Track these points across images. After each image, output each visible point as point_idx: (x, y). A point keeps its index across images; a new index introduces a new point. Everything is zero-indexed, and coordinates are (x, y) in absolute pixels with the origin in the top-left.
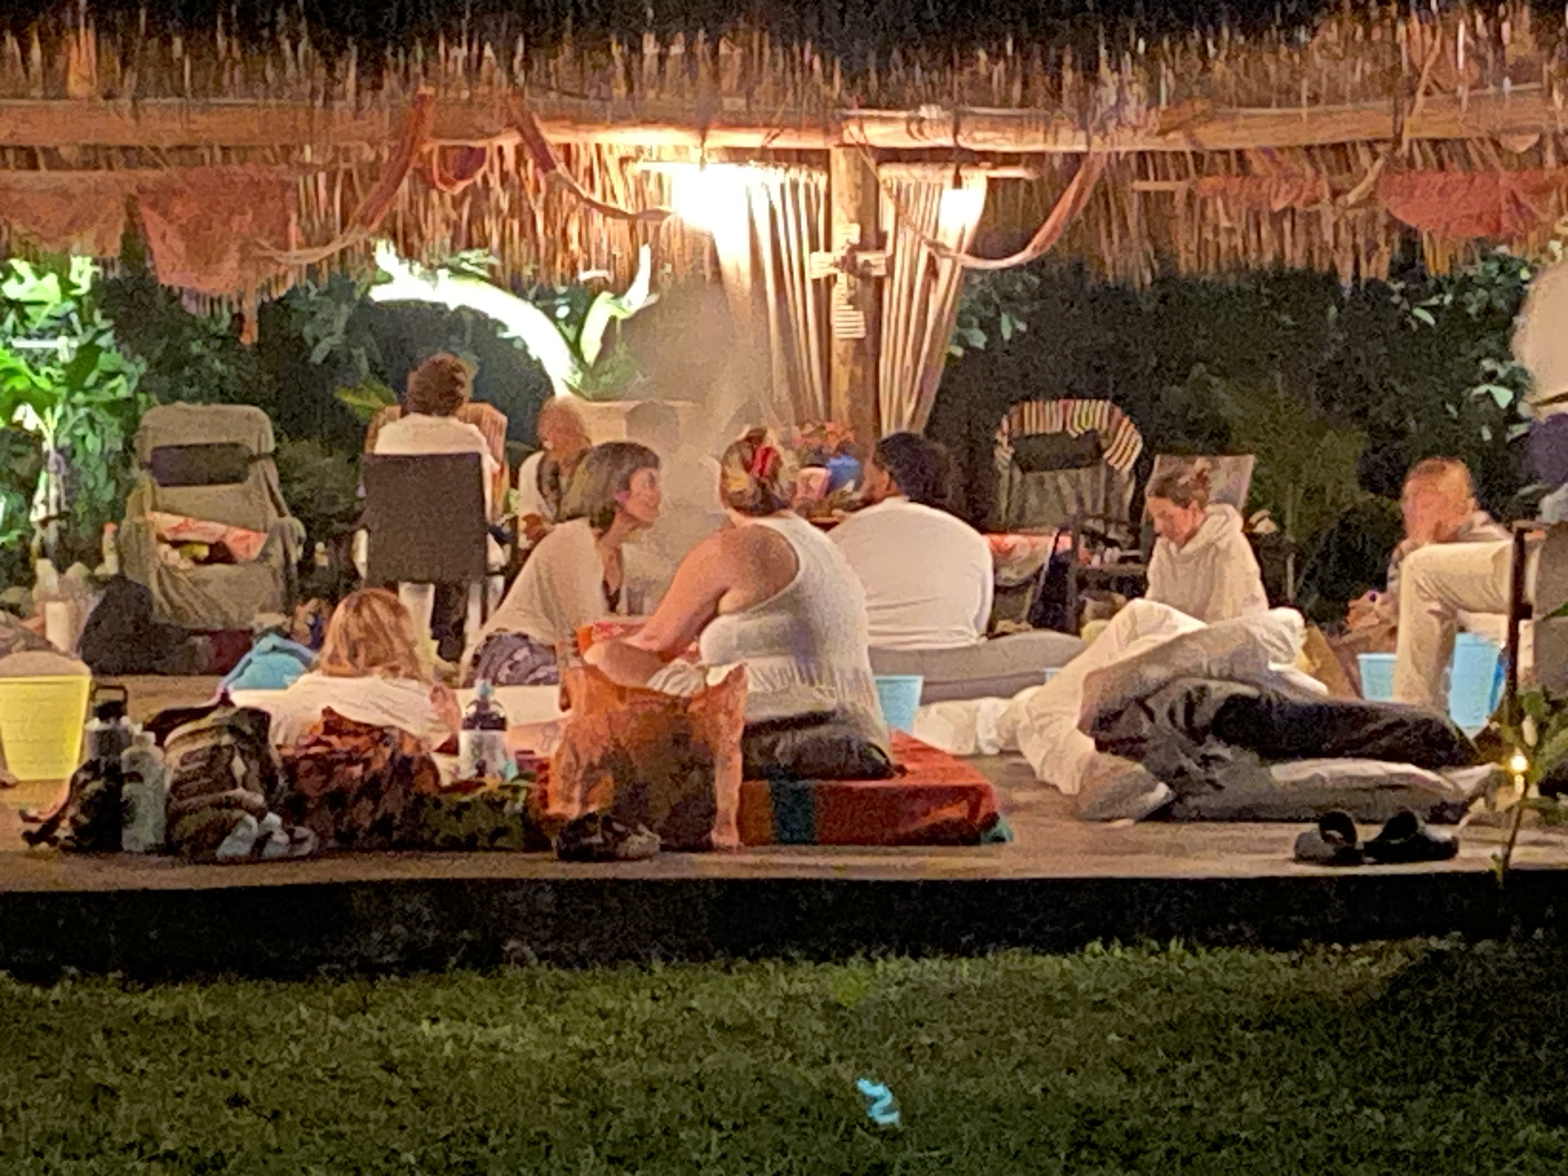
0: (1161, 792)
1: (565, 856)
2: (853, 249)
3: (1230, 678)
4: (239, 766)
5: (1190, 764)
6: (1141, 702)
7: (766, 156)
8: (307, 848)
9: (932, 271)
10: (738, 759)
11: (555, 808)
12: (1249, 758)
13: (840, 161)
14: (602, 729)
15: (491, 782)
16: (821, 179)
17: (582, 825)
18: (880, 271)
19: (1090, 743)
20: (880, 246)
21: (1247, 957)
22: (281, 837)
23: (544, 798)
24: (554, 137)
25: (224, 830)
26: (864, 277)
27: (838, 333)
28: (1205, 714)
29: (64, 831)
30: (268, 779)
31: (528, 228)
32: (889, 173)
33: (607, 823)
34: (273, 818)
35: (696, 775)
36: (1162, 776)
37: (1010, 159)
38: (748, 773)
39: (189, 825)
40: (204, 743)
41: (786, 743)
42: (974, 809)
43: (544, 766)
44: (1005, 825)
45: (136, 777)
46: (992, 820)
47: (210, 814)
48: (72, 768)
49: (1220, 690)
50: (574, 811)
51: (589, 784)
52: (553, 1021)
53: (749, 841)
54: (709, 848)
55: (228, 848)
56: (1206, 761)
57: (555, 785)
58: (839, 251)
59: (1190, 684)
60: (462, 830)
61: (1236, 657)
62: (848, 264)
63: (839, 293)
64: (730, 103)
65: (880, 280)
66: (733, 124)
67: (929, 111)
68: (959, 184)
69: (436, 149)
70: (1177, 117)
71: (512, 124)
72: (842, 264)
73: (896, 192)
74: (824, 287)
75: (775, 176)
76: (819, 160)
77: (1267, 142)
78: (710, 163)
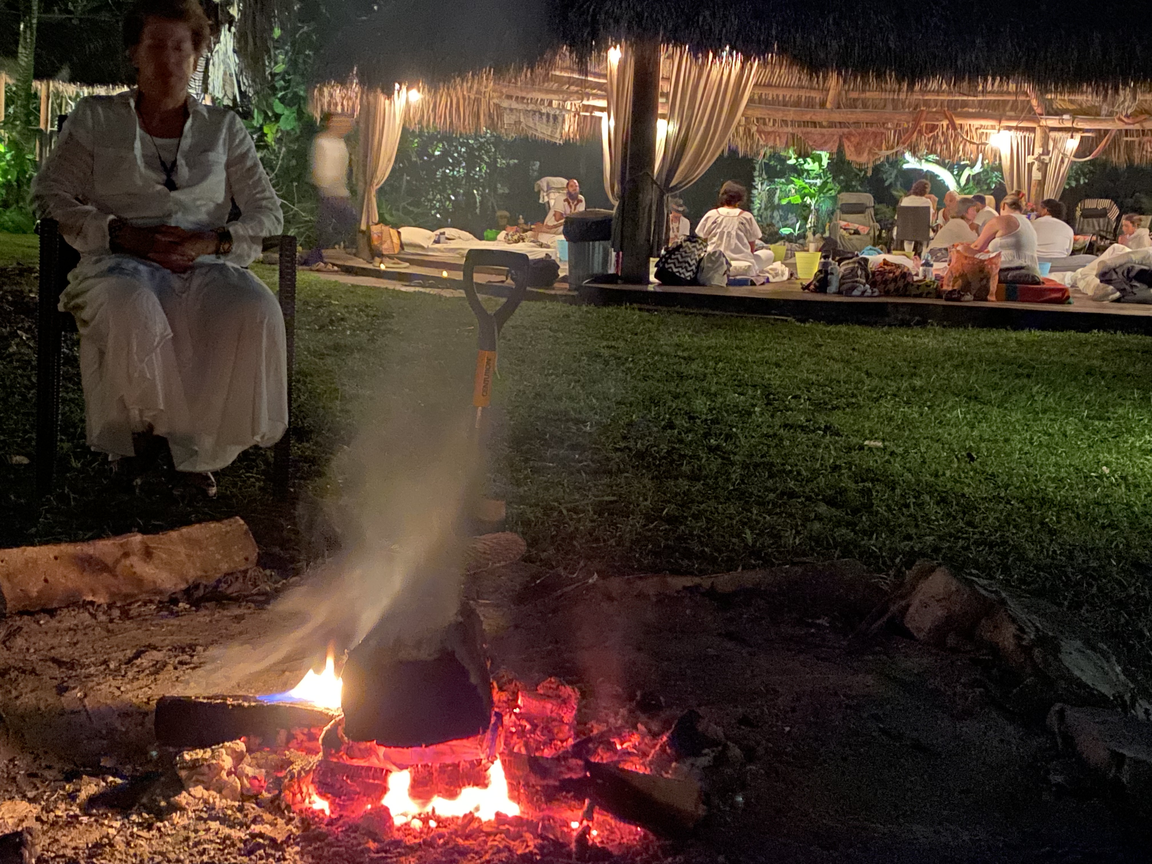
0: (1118, 294)
1: (946, 300)
2: (1040, 155)
3: (1142, 264)
4: (859, 272)
5: (1128, 288)
6: (1114, 270)
7: (1017, 128)
8: (876, 294)
9: (1062, 161)
10: (997, 277)
11: (945, 288)
12: (1145, 287)
13: (1038, 131)
14: (960, 268)
15: (927, 280)
16: (1032, 135)
17: (951, 292)
18: (1047, 161)
19: (1098, 281)
20: (1048, 153)
21: (1140, 337)
22: (869, 291)
23: (942, 286)
24: (958, 122)
25: (853, 288)
26: (1043, 163)
27: (1034, 178)
28: (1133, 274)
29: (812, 287)
30: (867, 277)
31: (948, 148)
32: (1052, 134)
33: (959, 292)
34: (868, 286)
35: (985, 282)
36: (1119, 290)
37: (1087, 131)
38: (1000, 282)
39: (845, 287)
40: (851, 266)
41: (1011, 274)
42: (1063, 295)
43: (942, 278)
44: (1071, 300)
45: (832, 274)
46: (1068, 297)
47: (850, 285)
48: (816, 270)
49: (1138, 267)
50: (950, 289)
51: (955, 282)
52: (940, 339)
53: (998, 299)
54: (986, 300)
55: (856, 292)
56: (1132, 286)
57: (945, 282)
58: (1036, 155)
59: (1129, 265)
60: (918, 292)
61: (1144, 258)
62: (1038, 159)
63: (1035, 167)
64: (1008, 113)
65: (1047, 164)
66: (1010, 119)
67: (1065, 117)
68: (1072, 137)
69: (923, 124)
70: (1138, 119)
71: (947, 118)
72: (1036, 159)
73: (1054, 140)
74: (1031, 165)
75: (1020, 134)
76: (1033, 130)
78: (1001, 130)
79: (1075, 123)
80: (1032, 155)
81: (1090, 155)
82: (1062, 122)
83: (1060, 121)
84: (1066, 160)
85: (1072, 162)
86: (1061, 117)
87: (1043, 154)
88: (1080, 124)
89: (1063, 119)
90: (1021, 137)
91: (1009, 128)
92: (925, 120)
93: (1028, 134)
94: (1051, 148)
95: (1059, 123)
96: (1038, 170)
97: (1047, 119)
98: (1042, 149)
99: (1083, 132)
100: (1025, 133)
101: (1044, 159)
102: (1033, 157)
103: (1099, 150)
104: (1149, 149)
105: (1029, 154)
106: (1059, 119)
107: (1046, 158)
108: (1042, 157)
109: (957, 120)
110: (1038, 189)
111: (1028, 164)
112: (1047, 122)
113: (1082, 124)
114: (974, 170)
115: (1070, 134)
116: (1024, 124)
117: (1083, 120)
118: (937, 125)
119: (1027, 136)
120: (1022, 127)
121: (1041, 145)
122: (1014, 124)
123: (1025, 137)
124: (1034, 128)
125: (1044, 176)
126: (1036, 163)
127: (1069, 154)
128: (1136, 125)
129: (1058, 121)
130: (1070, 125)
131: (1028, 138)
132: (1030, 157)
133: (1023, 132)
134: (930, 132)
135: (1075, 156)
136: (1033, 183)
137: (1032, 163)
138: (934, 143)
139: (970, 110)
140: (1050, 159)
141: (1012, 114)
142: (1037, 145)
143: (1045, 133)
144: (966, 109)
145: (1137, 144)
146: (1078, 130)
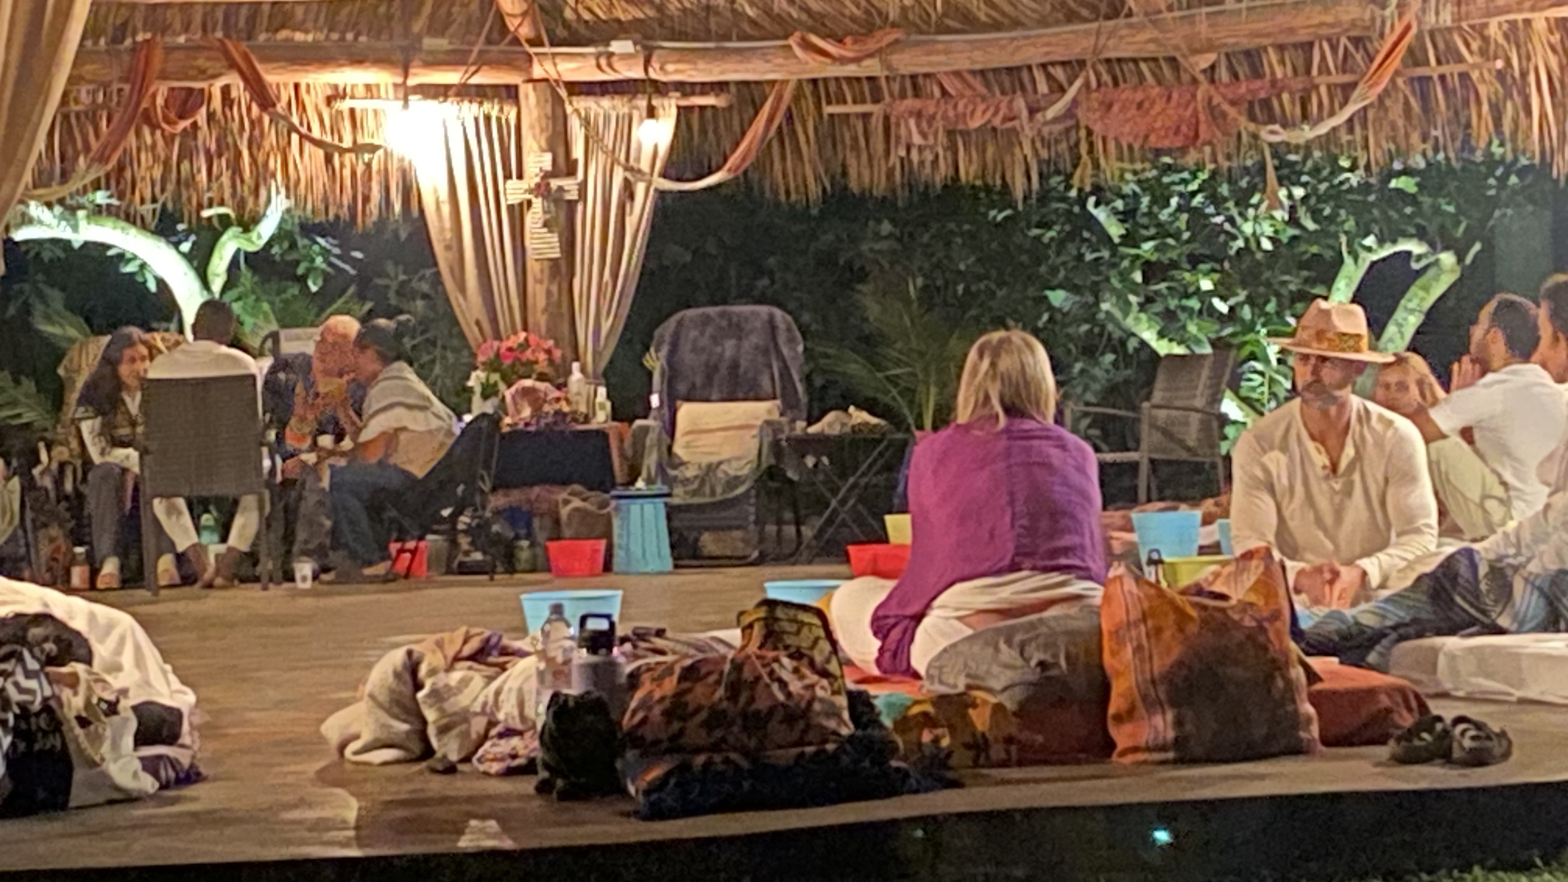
2: (547, 176)
7: (465, 92)
9: (627, 194)
13: (529, 95)
16: (511, 112)
18: (573, 196)
20: (571, 172)
24: (273, 77)
26: (558, 201)
32: (583, 103)
37: (706, 88)
58: (532, 177)
62: (542, 189)
63: (534, 218)
64: (428, 42)
65: (572, 204)
66: (434, 62)
67: (616, 46)
68: (651, 113)
69: (161, 91)
70: (872, 45)
71: (233, 65)
72: (536, 190)
73: (586, 122)
74: (518, 212)
75: (470, 110)
76: (511, 93)
77: (963, 64)
78: (413, 98)
79: (655, 64)
80: (520, 176)
81: (719, 168)
82: (610, 65)
83: (603, 61)
84: (640, 189)
85: (662, 194)
86: (601, 49)
87: (554, 173)
88: (670, 67)
89: (610, 55)
90: (476, 120)
91: (440, 92)
92: (164, 76)
93: (497, 108)
94: (578, 152)
95: (599, 66)
96: (546, 225)
97: (554, 55)
98: (548, 157)
99: (685, 95)
100: (487, 106)
101: (560, 189)
102: (524, 184)
103: (749, 149)
104: (917, 139)
105: (508, 176)
106: (598, 56)
107: (570, 185)
108: (554, 183)
109: (267, 72)
110: (554, 288)
111: (510, 208)
112: (555, 65)
113: (681, 66)
114: (254, 235)
115: (642, 103)
116: (484, 78)
117: (683, 55)
118: (202, 91)
119: (494, 114)
120: (479, 86)
121: (544, 144)
122: (451, 77)
123: (488, 118)
124: (516, 87)
125: (569, 245)
126: (537, 203)
127: (645, 166)
128: (867, 62)
129: (593, 62)
130: (637, 73)
131: (499, 120)
132: (513, 183)
133: (481, 104)
134: (182, 117)
135: (664, 175)
136: (533, 268)
137: (521, 205)
138: (187, 153)
139: (299, 36)
140: (583, 188)
141: (442, 43)
142: (530, 143)
143: (558, 101)
144: (283, 34)
145: (877, 124)
146: (660, 88)
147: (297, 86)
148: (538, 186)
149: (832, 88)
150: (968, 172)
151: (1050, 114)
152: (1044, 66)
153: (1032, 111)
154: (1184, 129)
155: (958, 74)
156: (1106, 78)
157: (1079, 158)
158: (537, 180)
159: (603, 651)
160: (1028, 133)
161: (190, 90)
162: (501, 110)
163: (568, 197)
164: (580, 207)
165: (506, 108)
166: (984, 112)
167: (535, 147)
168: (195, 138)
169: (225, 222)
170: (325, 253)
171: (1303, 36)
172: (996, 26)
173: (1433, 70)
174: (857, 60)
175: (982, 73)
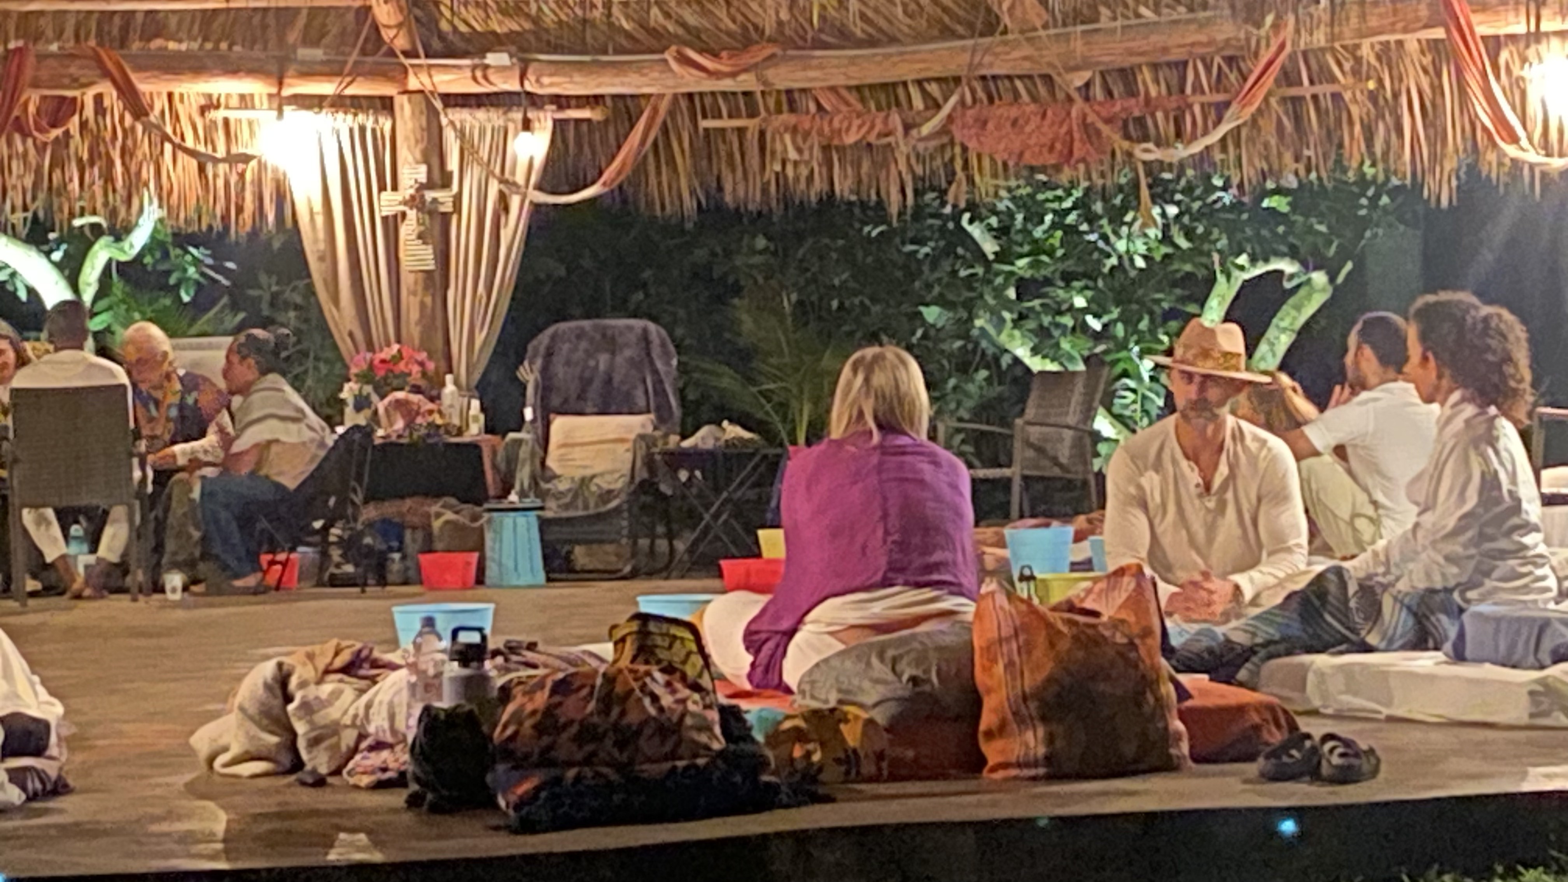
2: (422, 187)
7: (339, 103)
9: (502, 206)
18: (448, 208)
26: (431, 213)
27: (407, 265)
32: (455, 118)
37: (575, 102)
58: (407, 190)
62: (416, 202)
63: (408, 230)
64: (304, 53)
65: (446, 216)
66: (309, 73)
67: (491, 59)
68: (527, 125)
69: (33, 99)
70: (747, 59)
71: (106, 74)
72: (411, 202)
73: (461, 134)
74: (392, 224)
75: (344, 122)
76: (386, 105)
77: (839, 80)
78: (287, 109)
79: (531, 76)
80: (395, 188)
81: (593, 183)
82: (486, 78)
83: (479, 74)
84: (515, 202)
85: (537, 207)
86: (477, 61)
87: (430, 185)
88: (546, 80)
89: (486, 67)
90: (351, 130)
91: (315, 102)
92: (36, 84)
93: (371, 119)
94: (453, 164)
95: (475, 79)
96: (420, 236)
97: (430, 66)
98: (423, 168)
99: (561, 108)
100: (361, 118)
101: (435, 200)
102: (398, 196)
103: (624, 164)
104: (793, 155)
105: (382, 188)
106: (474, 68)
107: (444, 197)
108: (429, 195)
109: (142, 81)
110: (428, 300)
111: (385, 219)
112: (430, 76)
113: (555, 79)
114: (126, 245)
115: (518, 116)
116: (359, 88)
117: (559, 68)
118: (74, 99)
119: (369, 125)
120: (353, 97)
121: (418, 156)
122: (327, 88)
123: (362, 129)
124: (391, 98)
125: (443, 257)
126: (412, 214)
127: (520, 179)
128: (743, 77)
129: (468, 74)
130: (513, 86)
131: (374, 131)
132: (387, 195)
133: (355, 115)
134: (54, 126)
135: (539, 187)
136: (407, 280)
137: (395, 217)
138: (58, 162)
139: (172, 45)
140: (457, 200)
141: (318, 54)
142: (405, 155)
143: (433, 113)
144: (157, 43)
145: (752, 138)
146: (534, 101)
147: (170, 96)
148: (413, 197)
149: (708, 101)
150: (843, 187)
151: (926, 130)
152: (919, 83)
153: (908, 128)
154: (1058, 146)
155: (833, 89)
156: (981, 94)
157: (954, 173)
158: (412, 191)
159: (474, 664)
160: (903, 149)
161: (63, 99)
162: (376, 121)
163: (443, 209)
164: (454, 219)
165: (381, 120)
166: (860, 127)
167: (410, 158)
168: (67, 146)
169: (97, 230)
170: (197, 262)
171: (1176, 55)
172: (871, 42)
173: (1306, 90)
174: (733, 75)
175: (858, 88)
